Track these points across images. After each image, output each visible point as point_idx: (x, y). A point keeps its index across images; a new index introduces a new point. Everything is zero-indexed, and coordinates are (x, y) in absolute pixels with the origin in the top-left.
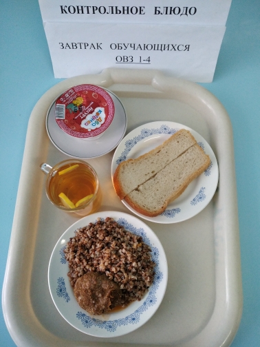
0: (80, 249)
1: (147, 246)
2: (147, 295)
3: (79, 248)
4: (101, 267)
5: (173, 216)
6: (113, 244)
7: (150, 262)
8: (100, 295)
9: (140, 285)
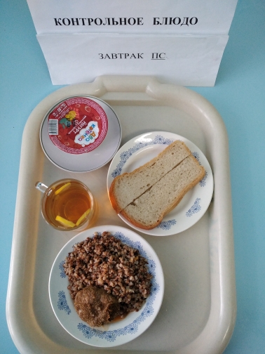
0: (78, 264)
2: (145, 306)
6: (110, 259)
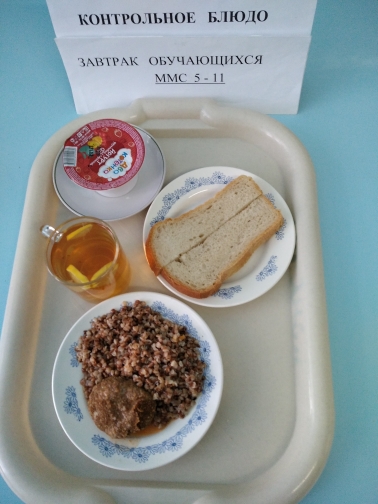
1: (194, 340)
3: (96, 343)
4: (127, 370)
5: (230, 297)
7: (197, 361)
8: (124, 409)
9: (183, 395)
